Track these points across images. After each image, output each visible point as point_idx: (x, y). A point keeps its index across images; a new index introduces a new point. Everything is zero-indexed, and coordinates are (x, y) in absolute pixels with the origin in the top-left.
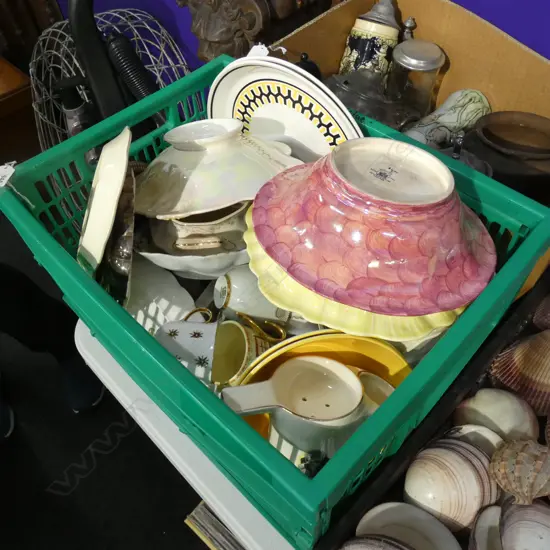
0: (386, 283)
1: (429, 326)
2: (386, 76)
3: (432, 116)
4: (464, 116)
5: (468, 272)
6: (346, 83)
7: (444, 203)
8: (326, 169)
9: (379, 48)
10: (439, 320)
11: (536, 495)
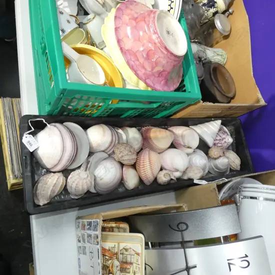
0: (138, 60)
1: (138, 84)
2: (207, 20)
3: (206, 47)
4: (215, 58)
5: (162, 82)
6: (192, 5)
7: (176, 56)
8: (155, 13)
9: (214, 7)
10: (142, 86)
11: (122, 162)
